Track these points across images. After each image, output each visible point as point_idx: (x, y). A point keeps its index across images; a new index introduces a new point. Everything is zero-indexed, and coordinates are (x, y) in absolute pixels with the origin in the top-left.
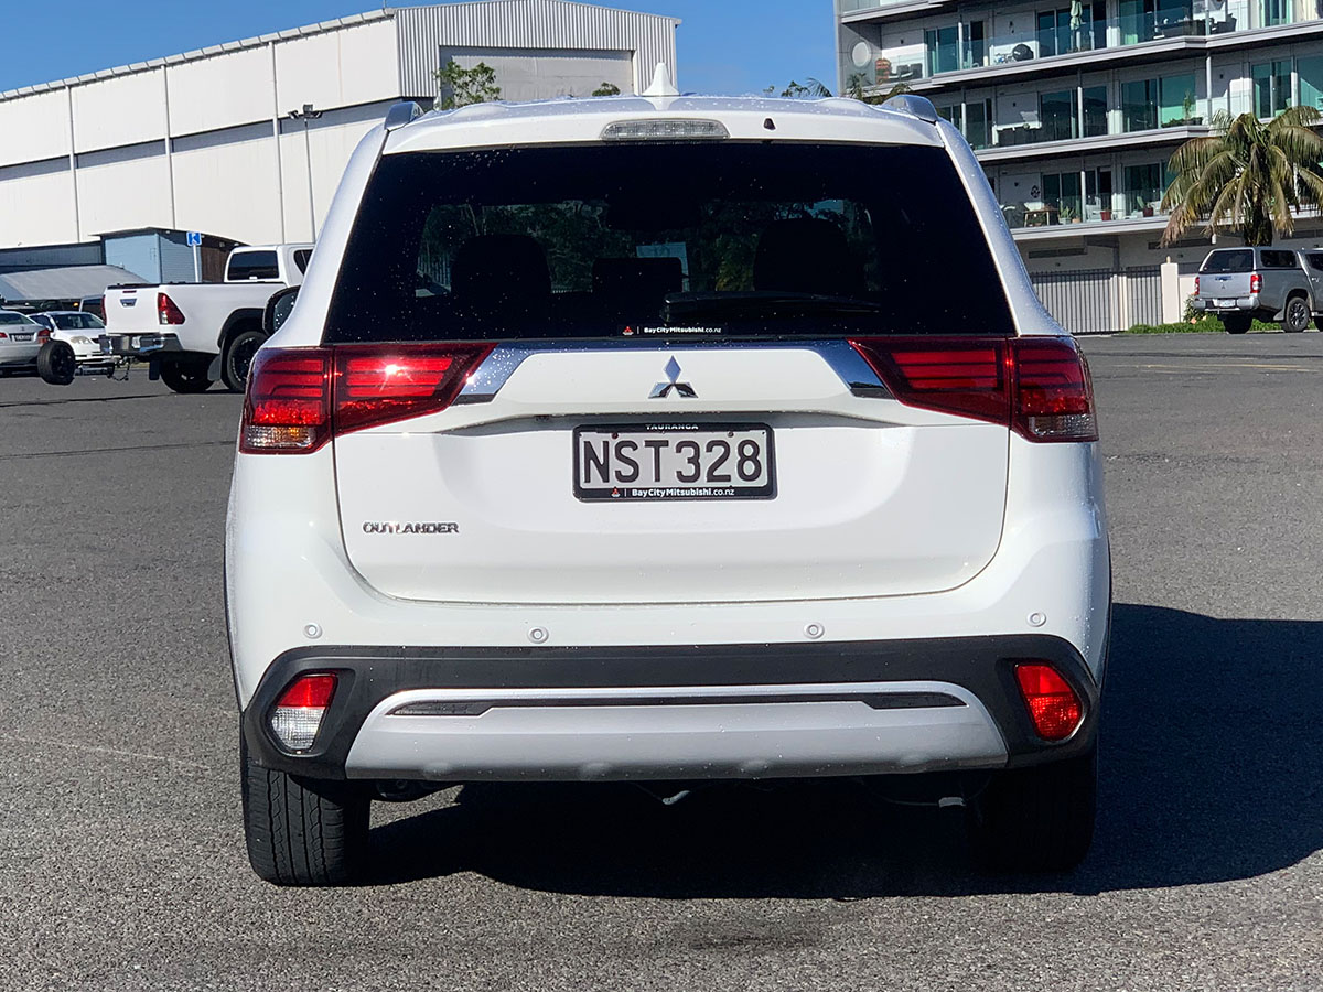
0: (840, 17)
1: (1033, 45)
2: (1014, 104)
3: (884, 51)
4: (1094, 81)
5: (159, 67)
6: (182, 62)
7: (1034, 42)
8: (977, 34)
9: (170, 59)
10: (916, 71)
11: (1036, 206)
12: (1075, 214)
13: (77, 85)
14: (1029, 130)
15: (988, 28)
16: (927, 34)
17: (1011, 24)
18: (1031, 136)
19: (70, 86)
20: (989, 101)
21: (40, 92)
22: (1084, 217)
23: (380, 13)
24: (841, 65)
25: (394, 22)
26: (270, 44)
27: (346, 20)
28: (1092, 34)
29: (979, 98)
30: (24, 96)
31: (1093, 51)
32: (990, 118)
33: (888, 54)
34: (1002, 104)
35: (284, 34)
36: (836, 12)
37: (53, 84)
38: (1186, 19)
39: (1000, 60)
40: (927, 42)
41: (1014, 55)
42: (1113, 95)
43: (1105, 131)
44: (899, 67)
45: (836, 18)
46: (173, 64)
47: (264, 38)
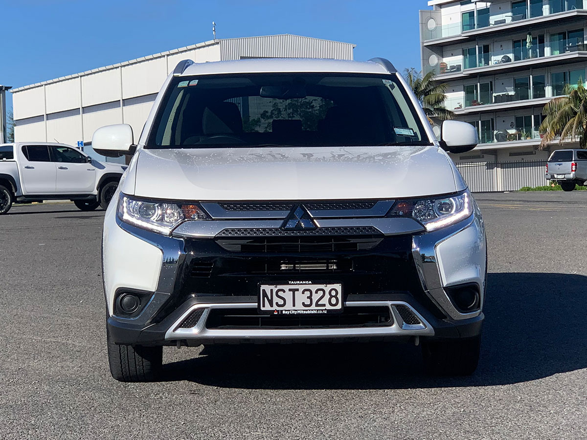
0: (423, 43)
1: (511, 56)
2: (503, 84)
3: (444, 59)
4: (538, 73)
5: (118, 67)
6: (128, 65)
7: (512, 54)
8: (486, 50)
9: (123, 64)
10: (458, 68)
11: (512, 131)
12: (529, 135)
13: (84, 76)
14: (508, 96)
15: (491, 47)
16: (463, 51)
17: (501, 46)
18: (509, 98)
19: (81, 76)
20: (491, 82)
21: (68, 79)
22: (533, 137)
23: (212, 42)
24: (424, 65)
25: (219, 45)
26: (166, 56)
27: (198, 45)
28: (538, 50)
29: (487, 81)
30: (62, 81)
31: (539, 58)
32: (492, 90)
33: (446, 60)
34: (497, 84)
35: (172, 52)
36: (421, 41)
37: (74, 76)
38: (580, 43)
39: (496, 63)
40: (463, 54)
41: (502, 61)
42: (548, 79)
43: (544, 96)
44: (450, 66)
45: (421, 44)
46: (124, 66)
47: (163, 54)
